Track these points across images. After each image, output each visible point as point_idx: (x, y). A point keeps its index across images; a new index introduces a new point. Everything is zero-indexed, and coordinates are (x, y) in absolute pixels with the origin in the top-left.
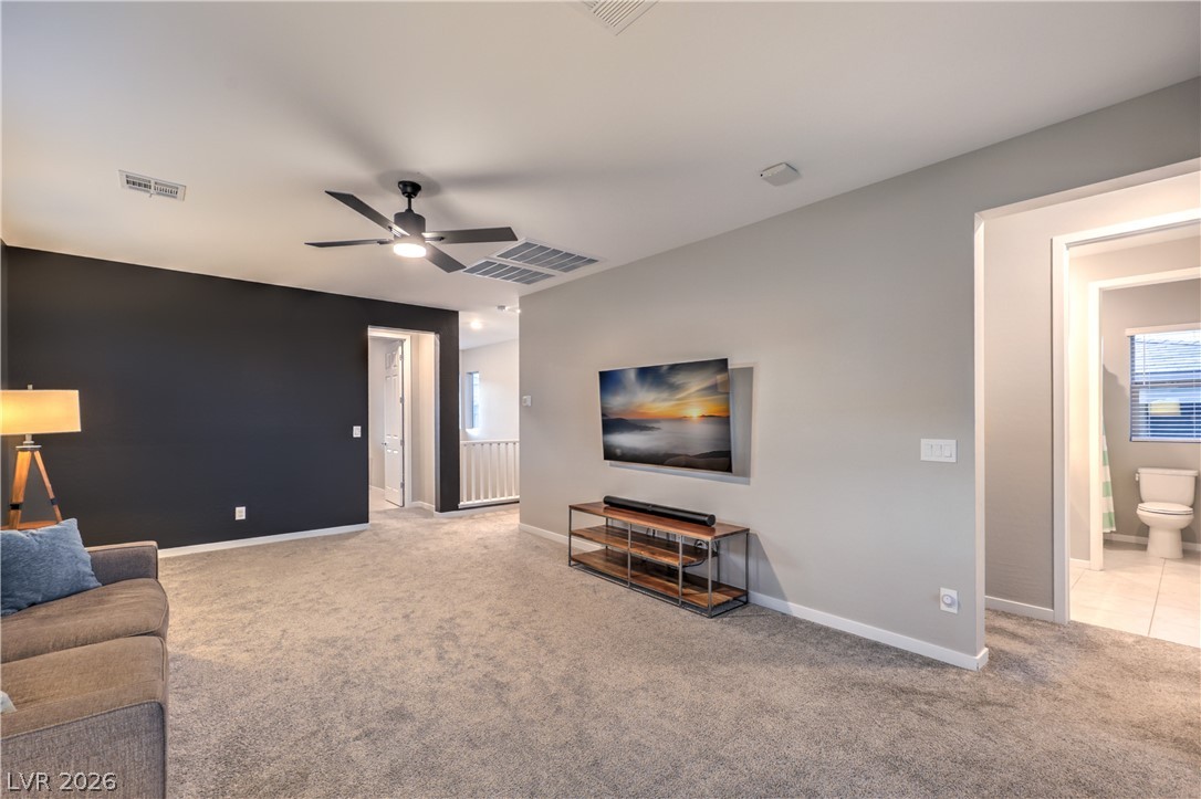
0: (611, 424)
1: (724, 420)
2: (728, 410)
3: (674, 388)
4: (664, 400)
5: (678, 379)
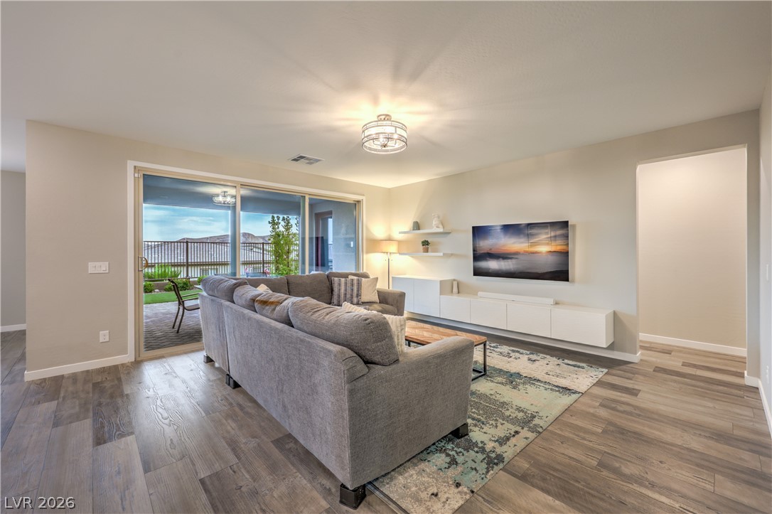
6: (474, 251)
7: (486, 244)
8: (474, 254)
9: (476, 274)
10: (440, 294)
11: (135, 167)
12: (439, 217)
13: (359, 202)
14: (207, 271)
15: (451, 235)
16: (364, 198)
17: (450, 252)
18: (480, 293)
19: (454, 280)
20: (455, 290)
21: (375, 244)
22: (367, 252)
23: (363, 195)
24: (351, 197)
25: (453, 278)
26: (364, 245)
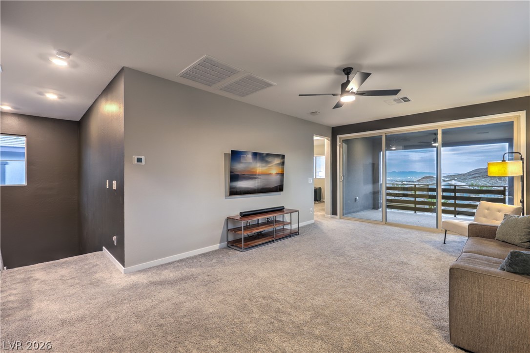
0: (234, 177)
1: (282, 174)
2: (283, 171)
3: (267, 162)
4: (263, 167)
5: (269, 159)
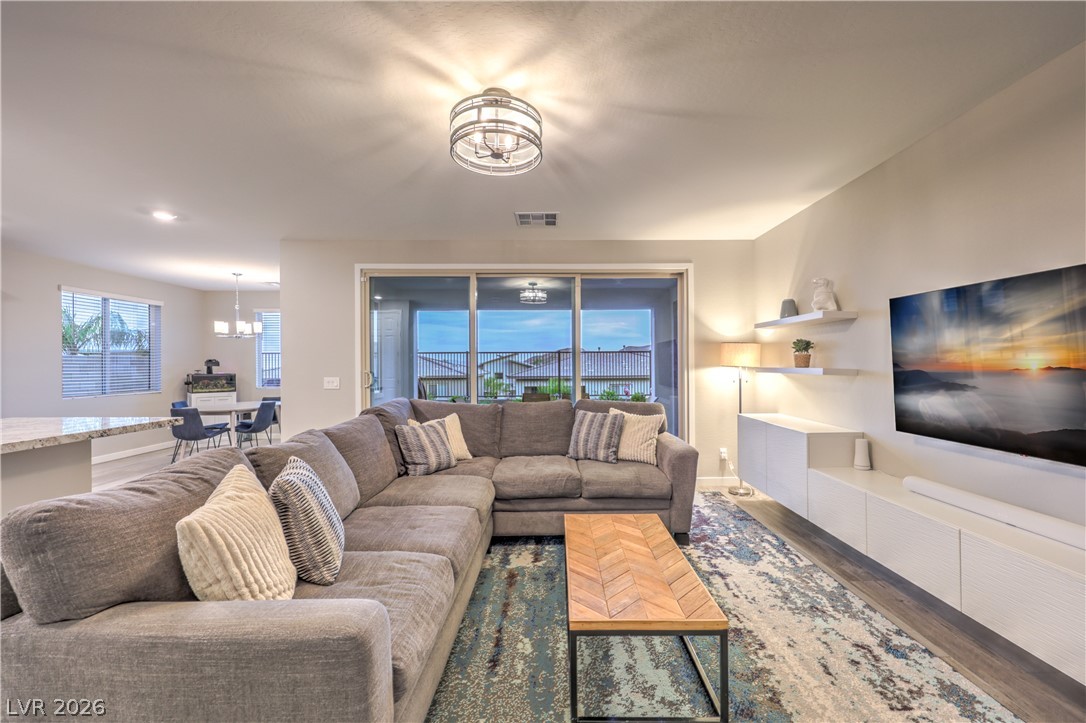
6: (895, 365)
7: (916, 344)
8: (896, 374)
9: (901, 426)
10: (809, 467)
11: (362, 270)
12: (828, 284)
13: (681, 274)
14: (617, 386)
15: (855, 324)
16: (690, 267)
17: (855, 368)
18: (910, 481)
19: (863, 436)
20: (861, 458)
21: (713, 350)
22: (698, 366)
23: (690, 262)
24: (666, 269)
25: (858, 430)
26: (690, 351)
